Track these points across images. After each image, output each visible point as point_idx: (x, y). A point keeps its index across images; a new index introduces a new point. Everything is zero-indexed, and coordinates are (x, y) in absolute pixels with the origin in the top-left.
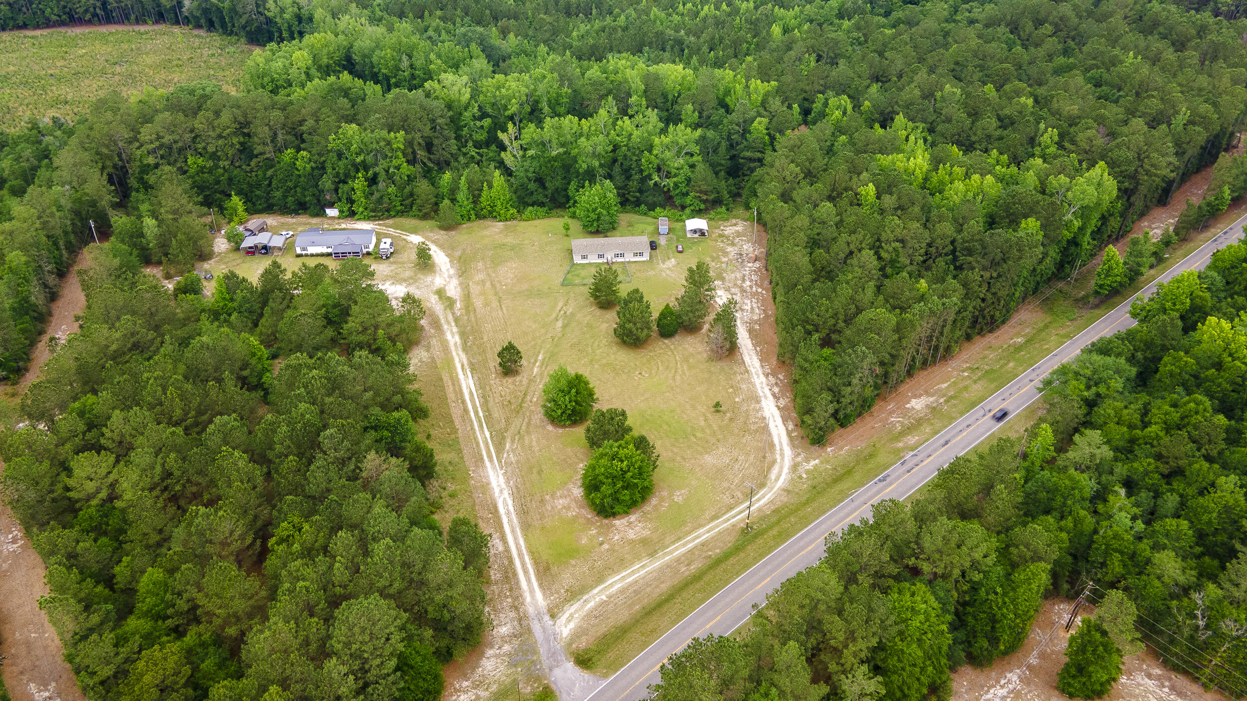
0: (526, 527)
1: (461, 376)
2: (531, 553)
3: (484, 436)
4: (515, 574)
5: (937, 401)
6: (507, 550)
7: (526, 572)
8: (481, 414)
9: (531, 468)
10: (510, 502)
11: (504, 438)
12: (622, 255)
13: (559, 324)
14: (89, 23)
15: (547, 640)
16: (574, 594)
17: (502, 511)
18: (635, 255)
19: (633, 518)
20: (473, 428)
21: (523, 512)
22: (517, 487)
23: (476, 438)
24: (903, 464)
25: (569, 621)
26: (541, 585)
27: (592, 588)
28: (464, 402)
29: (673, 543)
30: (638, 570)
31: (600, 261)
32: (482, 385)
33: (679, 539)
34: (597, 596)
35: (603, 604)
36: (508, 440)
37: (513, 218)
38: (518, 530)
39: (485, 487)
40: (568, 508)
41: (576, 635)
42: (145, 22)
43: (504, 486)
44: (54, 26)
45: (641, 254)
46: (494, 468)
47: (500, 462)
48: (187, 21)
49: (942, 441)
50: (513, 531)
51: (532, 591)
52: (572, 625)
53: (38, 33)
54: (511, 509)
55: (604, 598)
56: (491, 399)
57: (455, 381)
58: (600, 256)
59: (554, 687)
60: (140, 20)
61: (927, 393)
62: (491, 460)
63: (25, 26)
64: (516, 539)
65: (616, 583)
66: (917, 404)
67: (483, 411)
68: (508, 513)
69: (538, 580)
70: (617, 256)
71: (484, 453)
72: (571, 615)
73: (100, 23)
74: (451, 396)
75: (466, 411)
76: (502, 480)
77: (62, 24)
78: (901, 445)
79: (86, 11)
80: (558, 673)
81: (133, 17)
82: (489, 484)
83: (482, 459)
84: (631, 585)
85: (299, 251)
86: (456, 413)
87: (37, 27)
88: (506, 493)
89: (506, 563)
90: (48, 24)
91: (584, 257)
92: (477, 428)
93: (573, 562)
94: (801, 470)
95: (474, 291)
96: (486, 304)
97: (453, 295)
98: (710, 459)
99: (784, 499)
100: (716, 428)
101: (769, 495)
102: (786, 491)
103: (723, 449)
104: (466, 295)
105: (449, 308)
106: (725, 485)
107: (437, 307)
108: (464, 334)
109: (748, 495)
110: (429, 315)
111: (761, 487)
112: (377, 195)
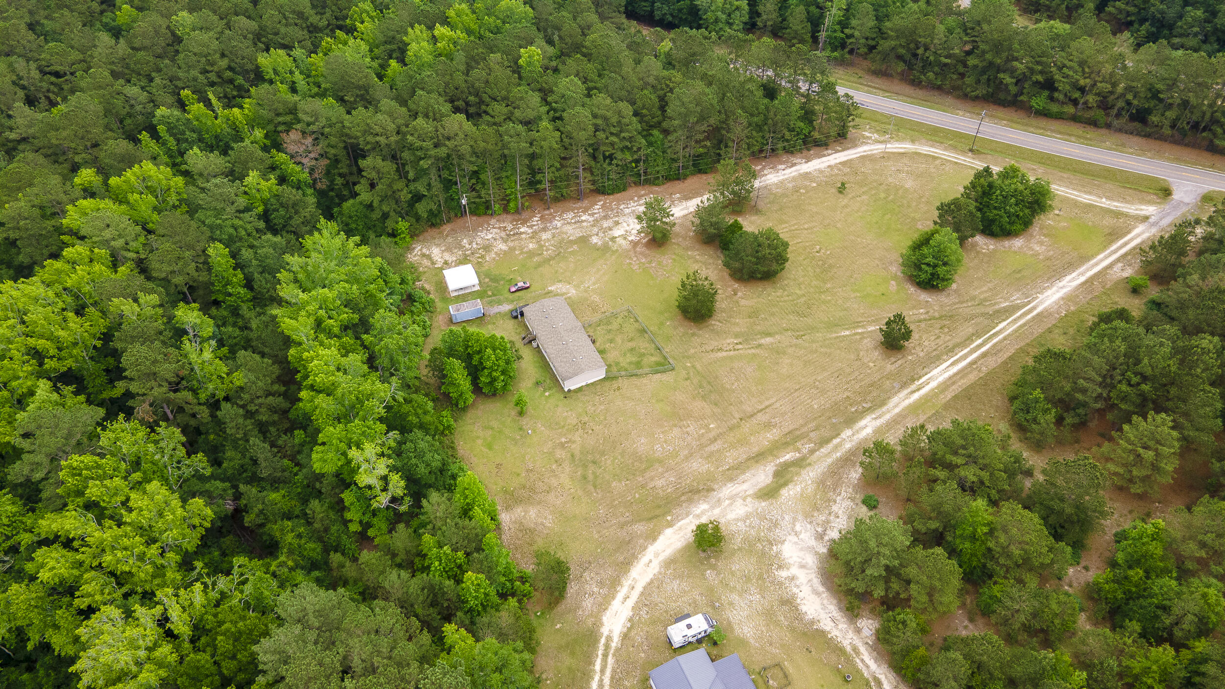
0: (1084, 259)
1: (933, 384)
2: (1105, 248)
3: (1006, 328)
6: (1118, 260)
7: (1126, 244)
8: (979, 341)
9: (1018, 279)
10: (1068, 278)
11: (998, 311)
13: (768, 340)
15: (1168, 214)
16: (1117, 214)
17: (1082, 279)
20: (1005, 339)
21: (1070, 266)
22: (1049, 279)
23: (1016, 331)
25: (1141, 210)
26: (1129, 232)
27: (1102, 208)
28: (974, 362)
30: (1063, 191)
32: (934, 360)
34: (1105, 203)
35: (1108, 198)
36: (997, 307)
38: (1092, 262)
39: (1068, 299)
40: (1041, 243)
41: (1150, 203)
43: (1054, 289)
46: (1041, 302)
47: (1029, 302)
50: (1097, 264)
51: (1138, 235)
52: (1143, 207)
54: (1074, 275)
55: (1104, 200)
56: (950, 344)
57: (944, 386)
59: (1199, 199)
62: (1034, 308)
64: (1102, 260)
65: (1085, 198)
67: (973, 341)
68: (1082, 274)
69: (1125, 236)
71: (1029, 317)
72: (1136, 210)
74: (972, 377)
75: (984, 355)
76: (1049, 292)
80: (1187, 200)
82: (1063, 298)
83: (1038, 315)
84: (1079, 191)
86: (993, 363)
88: (1061, 284)
89: (1129, 257)
92: (1001, 337)
93: (1090, 223)
94: (882, 139)
95: (741, 454)
96: (768, 426)
97: (763, 476)
98: (909, 184)
99: (923, 141)
100: (865, 189)
101: (925, 149)
102: (913, 141)
103: (890, 180)
104: (759, 457)
105: (800, 463)
106: (933, 170)
107: (808, 477)
108: (851, 421)
109: (935, 158)
110: (835, 473)
111: (920, 154)
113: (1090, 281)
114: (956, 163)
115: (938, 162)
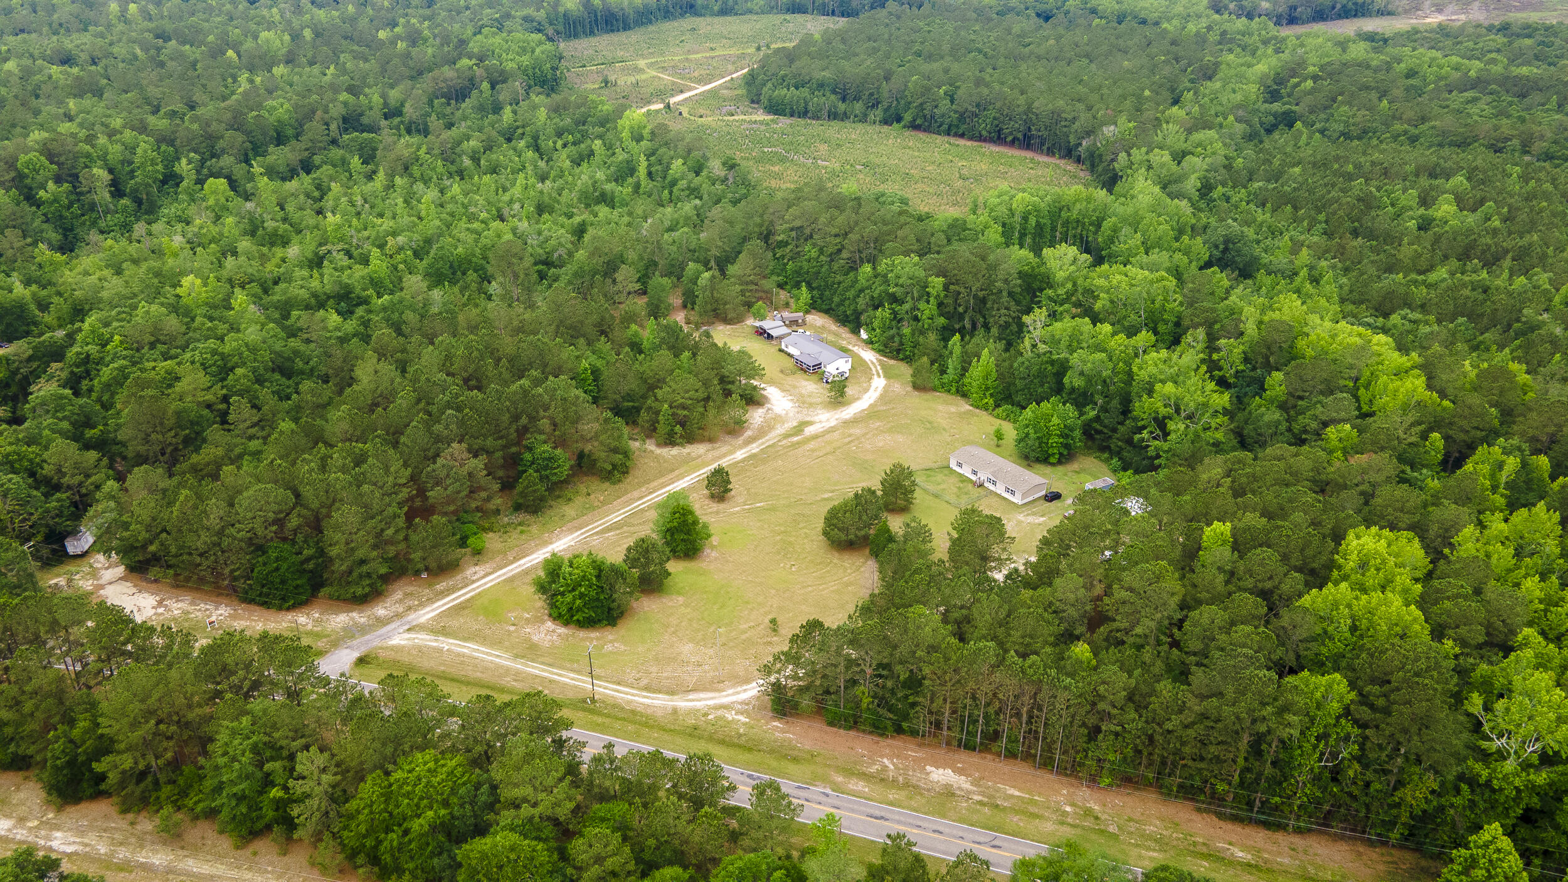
0: (511, 580)
1: (687, 478)
2: (480, 594)
3: (615, 518)
4: (448, 595)
5: (969, 792)
6: (474, 582)
7: (454, 599)
8: (642, 506)
10: (536, 562)
11: (618, 529)
12: (994, 483)
13: (826, 496)
14: (1012, 144)
15: (380, 636)
16: (442, 631)
17: (522, 562)
18: (1007, 490)
19: (562, 630)
20: (618, 511)
21: (528, 572)
23: (607, 516)
24: (799, 787)
25: (409, 639)
26: (445, 611)
27: (456, 638)
29: (543, 663)
30: (493, 655)
31: (974, 478)
33: (550, 665)
34: (447, 644)
35: (439, 650)
36: (618, 532)
37: (985, 408)
38: (503, 578)
39: (546, 543)
41: (394, 648)
42: (1054, 155)
43: (554, 551)
44: (985, 141)
45: (1013, 493)
46: (576, 537)
47: (587, 537)
48: (1078, 160)
49: (877, 813)
50: (500, 576)
51: (434, 610)
52: (404, 642)
53: (969, 143)
54: (528, 565)
55: (447, 648)
57: (677, 478)
58: (975, 473)
59: (328, 655)
60: (1050, 152)
61: (976, 782)
62: (583, 533)
63: (962, 136)
64: (492, 580)
65: (468, 648)
66: (941, 775)
67: (647, 506)
68: (520, 565)
69: (450, 608)
70: (989, 480)
71: (590, 527)
72: (415, 638)
73: (1020, 148)
74: (654, 484)
75: (639, 499)
76: (561, 547)
77: (990, 140)
78: (840, 779)
79: (1011, 133)
80: (344, 652)
81: (1045, 148)
82: (552, 543)
83: (583, 528)
84: (471, 657)
85: (783, 347)
86: (635, 494)
87: (971, 139)
88: (546, 556)
90: (981, 139)
91: (960, 465)
92: (621, 511)
93: (481, 618)
94: (720, 713)
95: (828, 437)
96: (813, 451)
97: (809, 431)
98: (687, 648)
99: (660, 713)
100: (743, 637)
101: (659, 702)
102: (675, 711)
103: (711, 652)
104: (815, 437)
105: (787, 436)
106: (654, 669)
107: (780, 430)
108: (752, 457)
109: (647, 688)
110: (762, 432)
111: (667, 693)
112: (894, 331)
113: (516, 559)
114: (619, 684)
115: (644, 682)
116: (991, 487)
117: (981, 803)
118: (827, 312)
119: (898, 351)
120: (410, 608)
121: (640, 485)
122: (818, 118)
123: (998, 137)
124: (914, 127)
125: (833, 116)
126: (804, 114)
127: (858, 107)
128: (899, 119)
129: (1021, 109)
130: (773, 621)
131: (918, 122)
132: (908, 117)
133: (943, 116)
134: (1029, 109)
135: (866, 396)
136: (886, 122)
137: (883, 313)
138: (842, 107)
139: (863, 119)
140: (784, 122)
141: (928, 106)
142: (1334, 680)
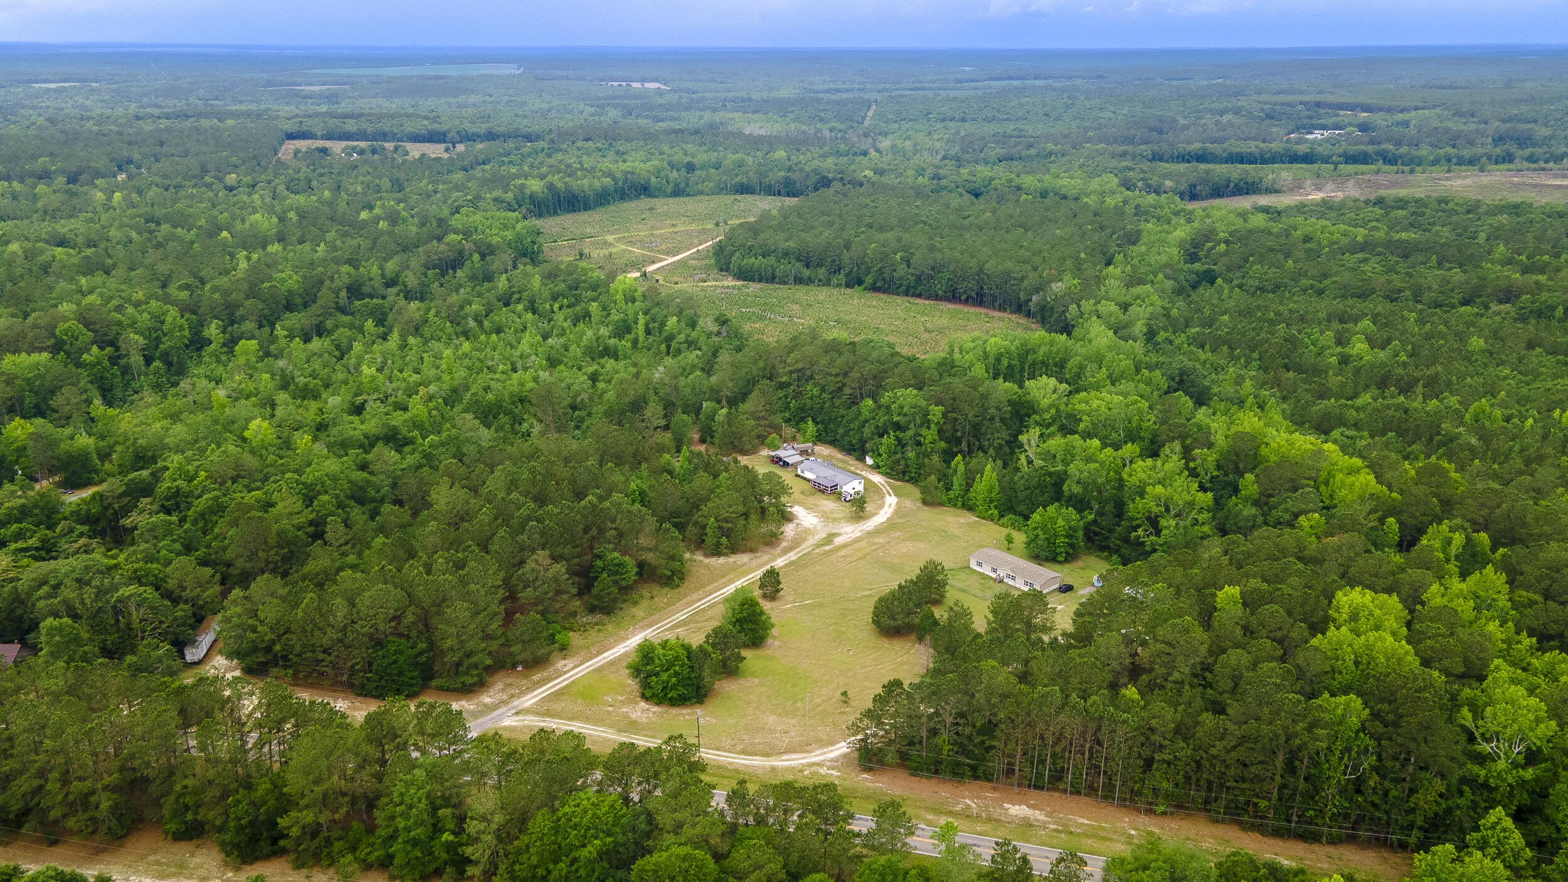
0: (600, 669)
1: (737, 582)
2: (574, 682)
3: (680, 617)
4: (545, 684)
5: (1045, 822)
6: (566, 673)
7: (551, 687)
8: (702, 606)
10: (618, 654)
12: (1013, 578)
13: (866, 593)
14: (966, 302)
15: (492, 719)
16: (547, 713)
17: (605, 655)
18: (1026, 583)
19: (656, 709)
20: (682, 610)
21: (613, 663)
23: (674, 614)
25: (519, 721)
26: (545, 697)
27: (561, 718)
28: (707, 595)
29: (645, 736)
31: (994, 575)
33: (652, 737)
34: (554, 723)
35: (549, 729)
36: (687, 627)
37: (991, 519)
38: (591, 669)
39: (623, 639)
41: (505, 728)
42: (1005, 310)
43: (633, 645)
44: (940, 299)
45: (1031, 585)
46: (649, 634)
47: (659, 633)
48: (1028, 314)
49: (970, 841)
50: (588, 667)
51: (535, 697)
52: (513, 724)
53: (927, 302)
54: (612, 658)
55: (555, 727)
57: (729, 583)
58: (994, 570)
60: (1002, 308)
61: (1050, 814)
62: (657, 629)
63: (919, 296)
64: (581, 671)
65: (575, 726)
66: (1018, 810)
67: (707, 606)
68: (603, 660)
69: (549, 695)
70: (1008, 576)
71: (661, 624)
72: (524, 720)
73: (974, 305)
74: (709, 588)
75: (702, 599)
76: (638, 642)
77: (946, 299)
78: (931, 817)
79: (965, 292)
81: (997, 304)
82: (628, 639)
83: (653, 626)
84: (579, 733)
85: (799, 472)
86: (694, 597)
87: (928, 298)
89: (553, 677)
90: (937, 298)
91: (980, 564)
93: (580, 702)
94: (813, 769)
95: (856, 545)
96: (845, 557)
97: (838, 541)
98: (771, 720)
99: (760, 772)
100: (820, 709)
101: (757, 763)
102: (773, 769)
103: (794, 721)
104: (845, 546)
105: (819, 546)
106: (745, 737)
107: (811, 541)
108: (792, 563)
109: (744, 752)
110: (796, 543)
111: (763, 755)
112: (899, 456)
113: (599, 653)
114: (718, 750)
115: (740, 747)
116: (1011, 582)
117: (1056, 830)
118: (833, 443)
119: (904, 473)
120: (512, 696)
121: (697, 589)
122: (785, 283)
123: (953, 296)
124: (875, 289)
125: (799, 280)
126: (772, 279)
127: (822, 272)
128: (860, 282)
129: (973, 270)
130: (845, 694)
131: (879, 284)
132: (869, 280)
133: (901, 278)
134: (981, 270)
135: (882, 512)
136: (848, 285)
137: (888, 440)
138: (806, 273)
139: (827, 283)
140: (754, 287)
141: (887, 271)
142: (1351, 700)
